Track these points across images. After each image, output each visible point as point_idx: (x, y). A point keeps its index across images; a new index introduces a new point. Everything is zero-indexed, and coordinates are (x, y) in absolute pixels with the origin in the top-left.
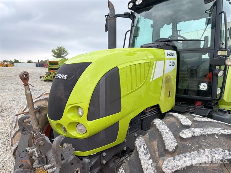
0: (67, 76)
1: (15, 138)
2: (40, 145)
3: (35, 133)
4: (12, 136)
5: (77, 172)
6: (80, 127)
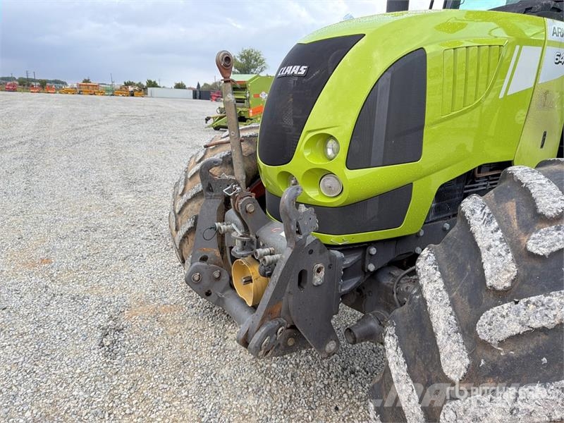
0: (306, 67)
1: (184, 213)
2: (247, 212)
3: (239, 186)
4: (177, 211)
5: (319, 271)
6: (328, 181)
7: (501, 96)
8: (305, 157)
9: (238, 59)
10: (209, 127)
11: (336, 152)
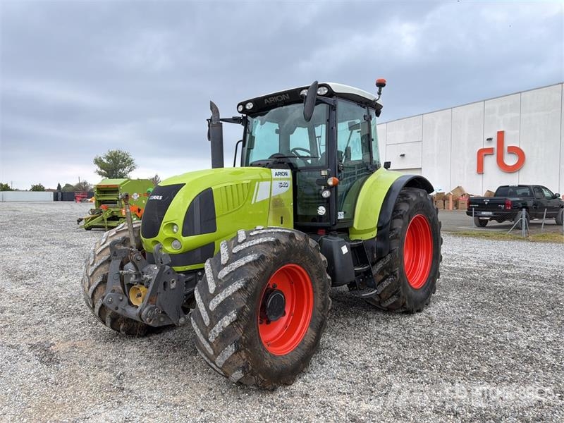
0: (162, 196)
2: (137, 260)
3: (133, 248)
4: (90, 275)
5: (173, 282)
6: (176, 243)
7: (253, 202)
8: (164, 233)
9: (105, 161)
10: (81, 227)
11: (177, 230)
